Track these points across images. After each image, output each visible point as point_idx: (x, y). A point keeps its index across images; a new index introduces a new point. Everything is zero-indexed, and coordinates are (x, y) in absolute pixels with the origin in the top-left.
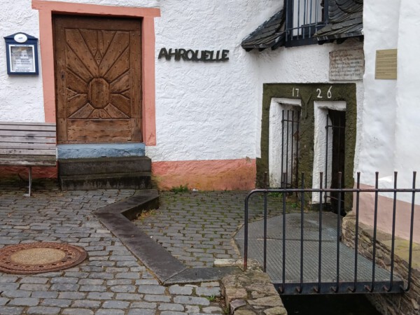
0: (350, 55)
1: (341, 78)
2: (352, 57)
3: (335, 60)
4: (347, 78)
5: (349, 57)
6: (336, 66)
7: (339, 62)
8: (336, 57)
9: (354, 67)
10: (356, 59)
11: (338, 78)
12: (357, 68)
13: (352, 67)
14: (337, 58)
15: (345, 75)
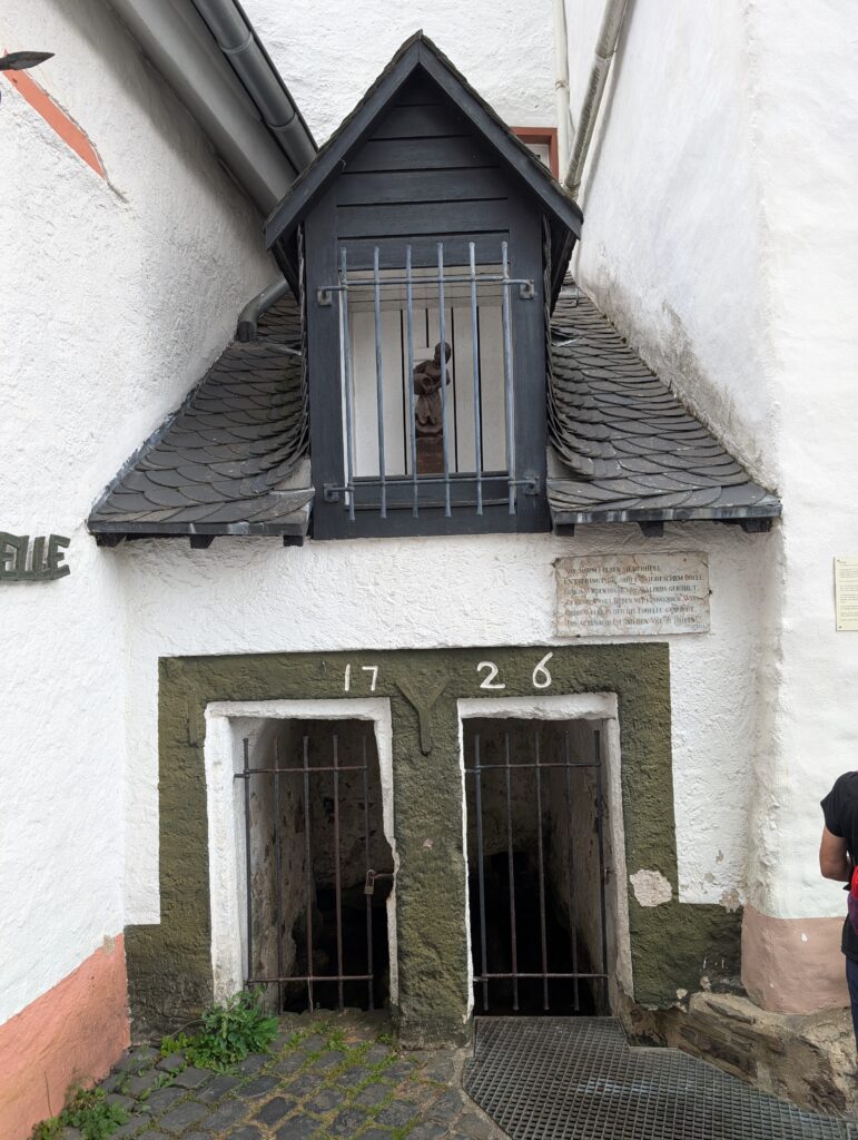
0: (649, 568)
1: (614, 630)
2: (657, 573)
3: (584, 582)
4: (635, 629)
5: (647, 574)
6: (590, 596)
7: (601, 586)
8: (588, 571)
9: (670, 599)
10: (674, 578)
11: (597, 629)
12: (679, 604)
13: (660, 599)
14: (592, 576)
15: (629, 621)
